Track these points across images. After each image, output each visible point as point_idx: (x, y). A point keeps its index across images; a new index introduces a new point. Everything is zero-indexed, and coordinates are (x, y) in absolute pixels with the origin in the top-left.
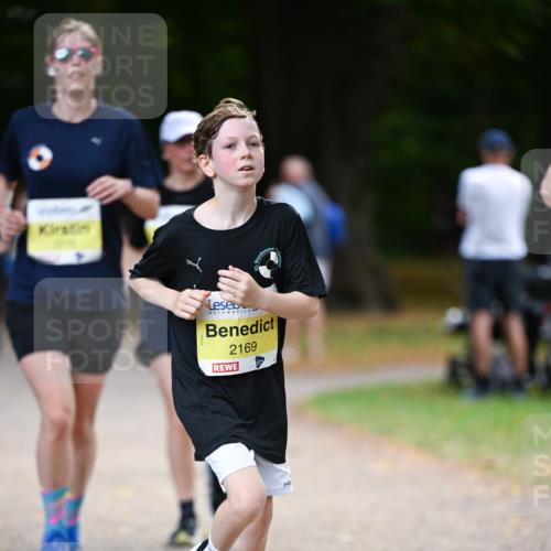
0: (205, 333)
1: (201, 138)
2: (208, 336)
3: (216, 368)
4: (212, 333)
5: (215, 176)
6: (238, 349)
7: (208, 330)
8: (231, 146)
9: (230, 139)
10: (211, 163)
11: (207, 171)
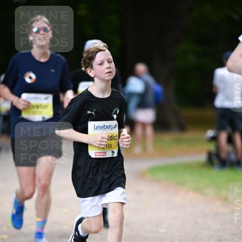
1: (87, 61)
5: (95, 77)
6: (106, 146)
8: (101, 64)
9: (101, 61)
10: (92, 71)
11: (91, 74)
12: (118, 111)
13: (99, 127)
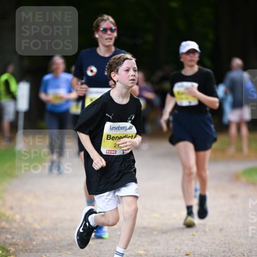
0: (106, 138)
1: (114, 65)
2: (107, 139)
3: (108, 152)
4: (109, 138)
5: (118, 81)
6: (117, 146)
7: (107, 137)
8: (128, 70)
9: (127, 67)
10: (117, 76)
11: (115, 79)
12: (133, 117)
13: (114, 128)
